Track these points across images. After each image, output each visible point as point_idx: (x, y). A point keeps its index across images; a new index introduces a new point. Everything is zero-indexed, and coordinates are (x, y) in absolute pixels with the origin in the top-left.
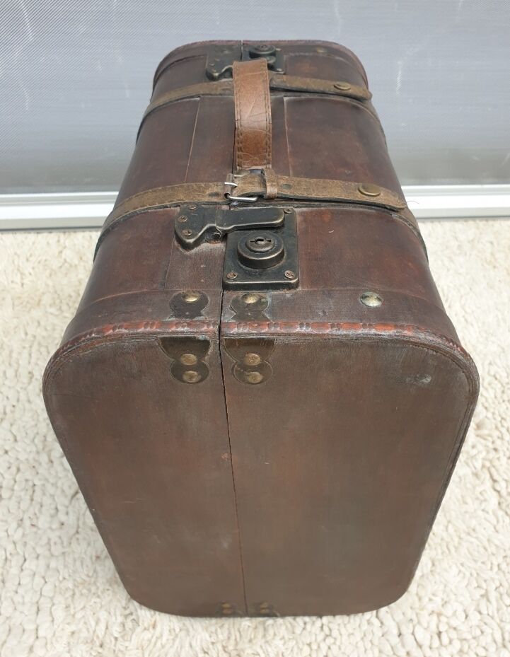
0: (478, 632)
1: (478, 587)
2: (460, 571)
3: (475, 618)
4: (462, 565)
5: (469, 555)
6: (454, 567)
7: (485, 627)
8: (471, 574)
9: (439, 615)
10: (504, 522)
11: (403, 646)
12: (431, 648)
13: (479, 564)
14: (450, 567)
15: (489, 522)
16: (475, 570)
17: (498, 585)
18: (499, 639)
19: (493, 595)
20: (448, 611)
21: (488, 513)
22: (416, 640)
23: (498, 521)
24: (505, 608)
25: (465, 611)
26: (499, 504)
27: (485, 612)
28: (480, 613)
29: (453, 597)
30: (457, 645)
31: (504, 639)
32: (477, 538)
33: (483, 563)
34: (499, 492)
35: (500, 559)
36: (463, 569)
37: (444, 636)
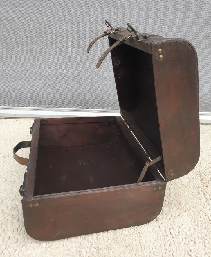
0: (193, 234)
1: (195, 222)
2: (189, 217)
3: (192, 230)
4: (190, 215)
5: (192, 213)
6: (187, 215)
7: (195, 233)
8: (193, 218)
9: (180, 227)
11: (166, 233)
12: (175, 235)
13: (196, 216)
14: (186, 215)
15: (202, 205)
16: (194, 217)
17: (202, 222)
18: (200, 237)
19: (199, 225)
20: (183, 227)
21: (201, 203)
22: (170, 232)
23: (205, 205)
24: (203, 228)
25: (189, 228)
26: (206, 202)
27: (196, 229)
28: (194, 229)
29: (185, 224)
30: (184, 236)
32: (196, 209)
33: (197, 216)
34: (206, 198)
35: (204, 216)
36: (190, 216)
37: (181, 234)
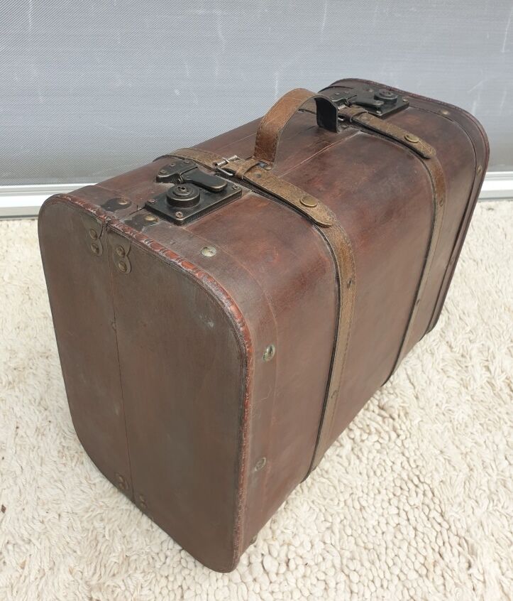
0: (320, 559)
1: (325, 520)
2: (311, 507)
3: (319, 547)
4: (313, 502)
5: (319, 494)
6: (305, 504)
7: (326, 555)
8: (320, 510)
9: (289, 545)
10: (354, 464)
11: (251, 573)
12: (277, 574)
13: (327, 500)
14: (302, 505)
15: (341, 464)
16: (324, 506)
17: (342, 518)
18: (338, 566)
19: (337, 528)
20: (297, 543)
21: (341, 457)
22: (263, 567)
23: (349, 464)
24: (346, 536)
25: (311, 542)
26: (352, 449)
27: (328, 541)
28: (325, 543)
29: (301, 530)
30: (302, 569)
31: (342, 564)
32: (328, 479)
33: (332, 500)
34: (353, 439)
35: (347, 496)
36: (313, 506)
37: (292, 565)
